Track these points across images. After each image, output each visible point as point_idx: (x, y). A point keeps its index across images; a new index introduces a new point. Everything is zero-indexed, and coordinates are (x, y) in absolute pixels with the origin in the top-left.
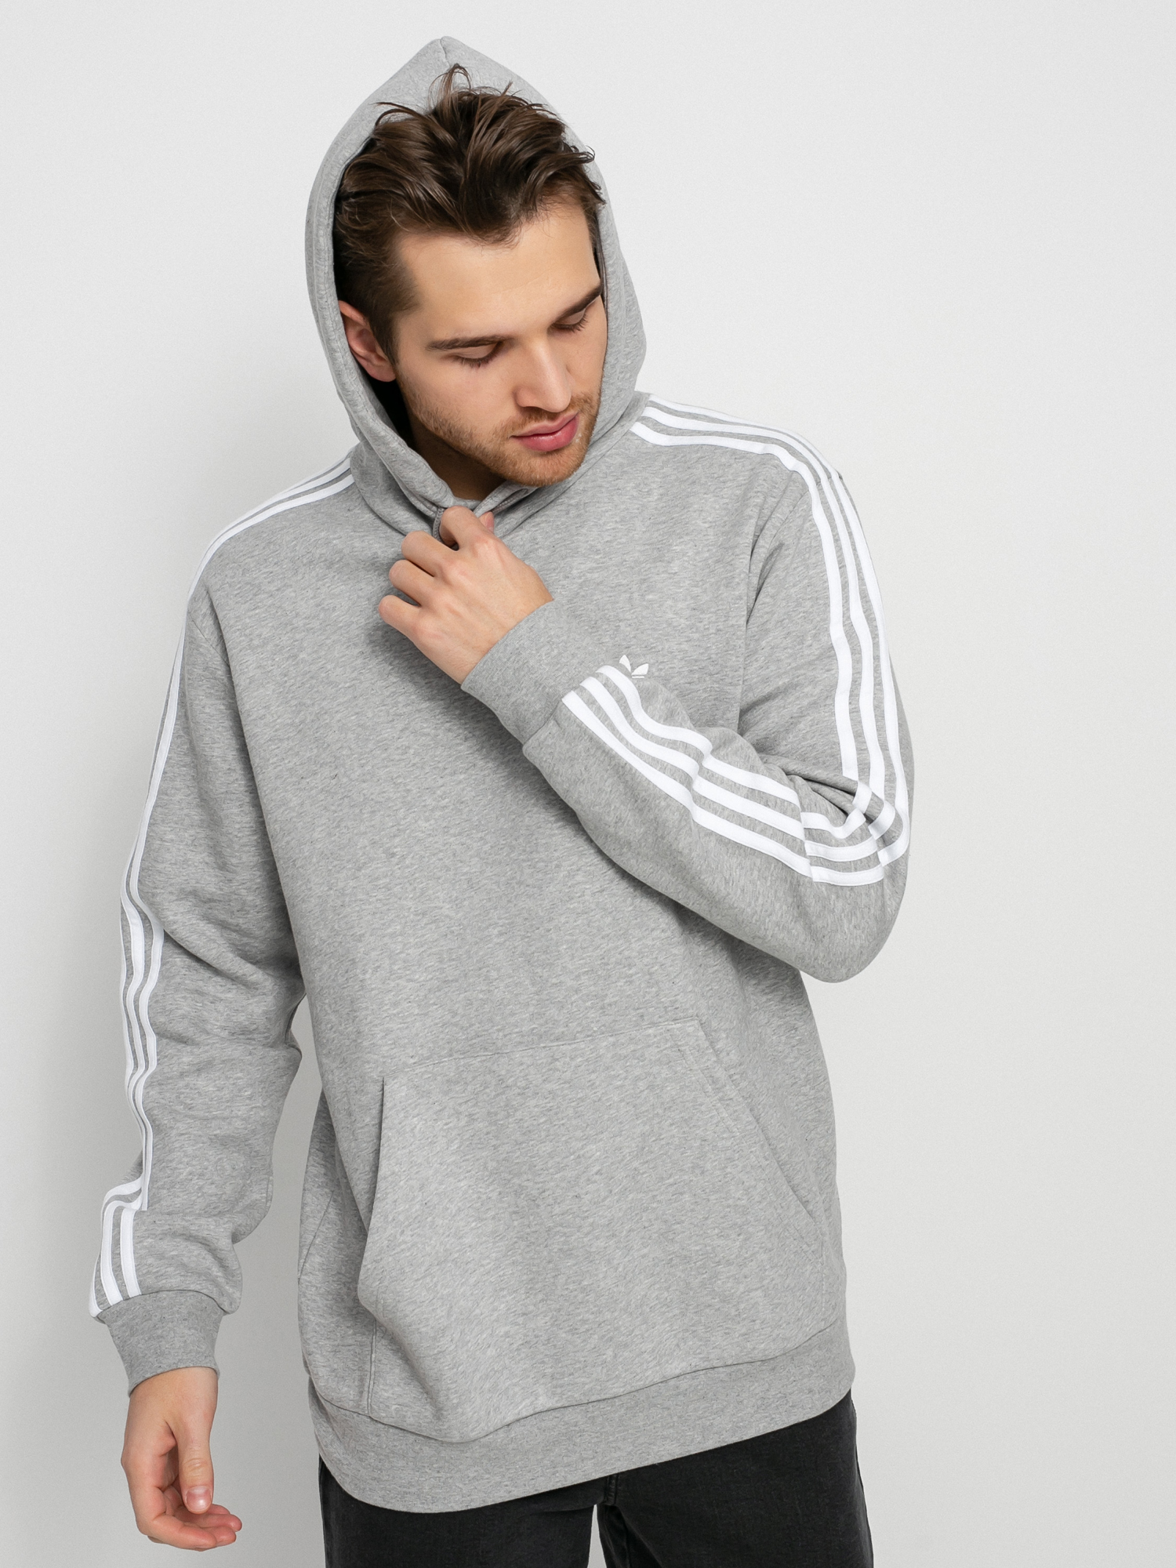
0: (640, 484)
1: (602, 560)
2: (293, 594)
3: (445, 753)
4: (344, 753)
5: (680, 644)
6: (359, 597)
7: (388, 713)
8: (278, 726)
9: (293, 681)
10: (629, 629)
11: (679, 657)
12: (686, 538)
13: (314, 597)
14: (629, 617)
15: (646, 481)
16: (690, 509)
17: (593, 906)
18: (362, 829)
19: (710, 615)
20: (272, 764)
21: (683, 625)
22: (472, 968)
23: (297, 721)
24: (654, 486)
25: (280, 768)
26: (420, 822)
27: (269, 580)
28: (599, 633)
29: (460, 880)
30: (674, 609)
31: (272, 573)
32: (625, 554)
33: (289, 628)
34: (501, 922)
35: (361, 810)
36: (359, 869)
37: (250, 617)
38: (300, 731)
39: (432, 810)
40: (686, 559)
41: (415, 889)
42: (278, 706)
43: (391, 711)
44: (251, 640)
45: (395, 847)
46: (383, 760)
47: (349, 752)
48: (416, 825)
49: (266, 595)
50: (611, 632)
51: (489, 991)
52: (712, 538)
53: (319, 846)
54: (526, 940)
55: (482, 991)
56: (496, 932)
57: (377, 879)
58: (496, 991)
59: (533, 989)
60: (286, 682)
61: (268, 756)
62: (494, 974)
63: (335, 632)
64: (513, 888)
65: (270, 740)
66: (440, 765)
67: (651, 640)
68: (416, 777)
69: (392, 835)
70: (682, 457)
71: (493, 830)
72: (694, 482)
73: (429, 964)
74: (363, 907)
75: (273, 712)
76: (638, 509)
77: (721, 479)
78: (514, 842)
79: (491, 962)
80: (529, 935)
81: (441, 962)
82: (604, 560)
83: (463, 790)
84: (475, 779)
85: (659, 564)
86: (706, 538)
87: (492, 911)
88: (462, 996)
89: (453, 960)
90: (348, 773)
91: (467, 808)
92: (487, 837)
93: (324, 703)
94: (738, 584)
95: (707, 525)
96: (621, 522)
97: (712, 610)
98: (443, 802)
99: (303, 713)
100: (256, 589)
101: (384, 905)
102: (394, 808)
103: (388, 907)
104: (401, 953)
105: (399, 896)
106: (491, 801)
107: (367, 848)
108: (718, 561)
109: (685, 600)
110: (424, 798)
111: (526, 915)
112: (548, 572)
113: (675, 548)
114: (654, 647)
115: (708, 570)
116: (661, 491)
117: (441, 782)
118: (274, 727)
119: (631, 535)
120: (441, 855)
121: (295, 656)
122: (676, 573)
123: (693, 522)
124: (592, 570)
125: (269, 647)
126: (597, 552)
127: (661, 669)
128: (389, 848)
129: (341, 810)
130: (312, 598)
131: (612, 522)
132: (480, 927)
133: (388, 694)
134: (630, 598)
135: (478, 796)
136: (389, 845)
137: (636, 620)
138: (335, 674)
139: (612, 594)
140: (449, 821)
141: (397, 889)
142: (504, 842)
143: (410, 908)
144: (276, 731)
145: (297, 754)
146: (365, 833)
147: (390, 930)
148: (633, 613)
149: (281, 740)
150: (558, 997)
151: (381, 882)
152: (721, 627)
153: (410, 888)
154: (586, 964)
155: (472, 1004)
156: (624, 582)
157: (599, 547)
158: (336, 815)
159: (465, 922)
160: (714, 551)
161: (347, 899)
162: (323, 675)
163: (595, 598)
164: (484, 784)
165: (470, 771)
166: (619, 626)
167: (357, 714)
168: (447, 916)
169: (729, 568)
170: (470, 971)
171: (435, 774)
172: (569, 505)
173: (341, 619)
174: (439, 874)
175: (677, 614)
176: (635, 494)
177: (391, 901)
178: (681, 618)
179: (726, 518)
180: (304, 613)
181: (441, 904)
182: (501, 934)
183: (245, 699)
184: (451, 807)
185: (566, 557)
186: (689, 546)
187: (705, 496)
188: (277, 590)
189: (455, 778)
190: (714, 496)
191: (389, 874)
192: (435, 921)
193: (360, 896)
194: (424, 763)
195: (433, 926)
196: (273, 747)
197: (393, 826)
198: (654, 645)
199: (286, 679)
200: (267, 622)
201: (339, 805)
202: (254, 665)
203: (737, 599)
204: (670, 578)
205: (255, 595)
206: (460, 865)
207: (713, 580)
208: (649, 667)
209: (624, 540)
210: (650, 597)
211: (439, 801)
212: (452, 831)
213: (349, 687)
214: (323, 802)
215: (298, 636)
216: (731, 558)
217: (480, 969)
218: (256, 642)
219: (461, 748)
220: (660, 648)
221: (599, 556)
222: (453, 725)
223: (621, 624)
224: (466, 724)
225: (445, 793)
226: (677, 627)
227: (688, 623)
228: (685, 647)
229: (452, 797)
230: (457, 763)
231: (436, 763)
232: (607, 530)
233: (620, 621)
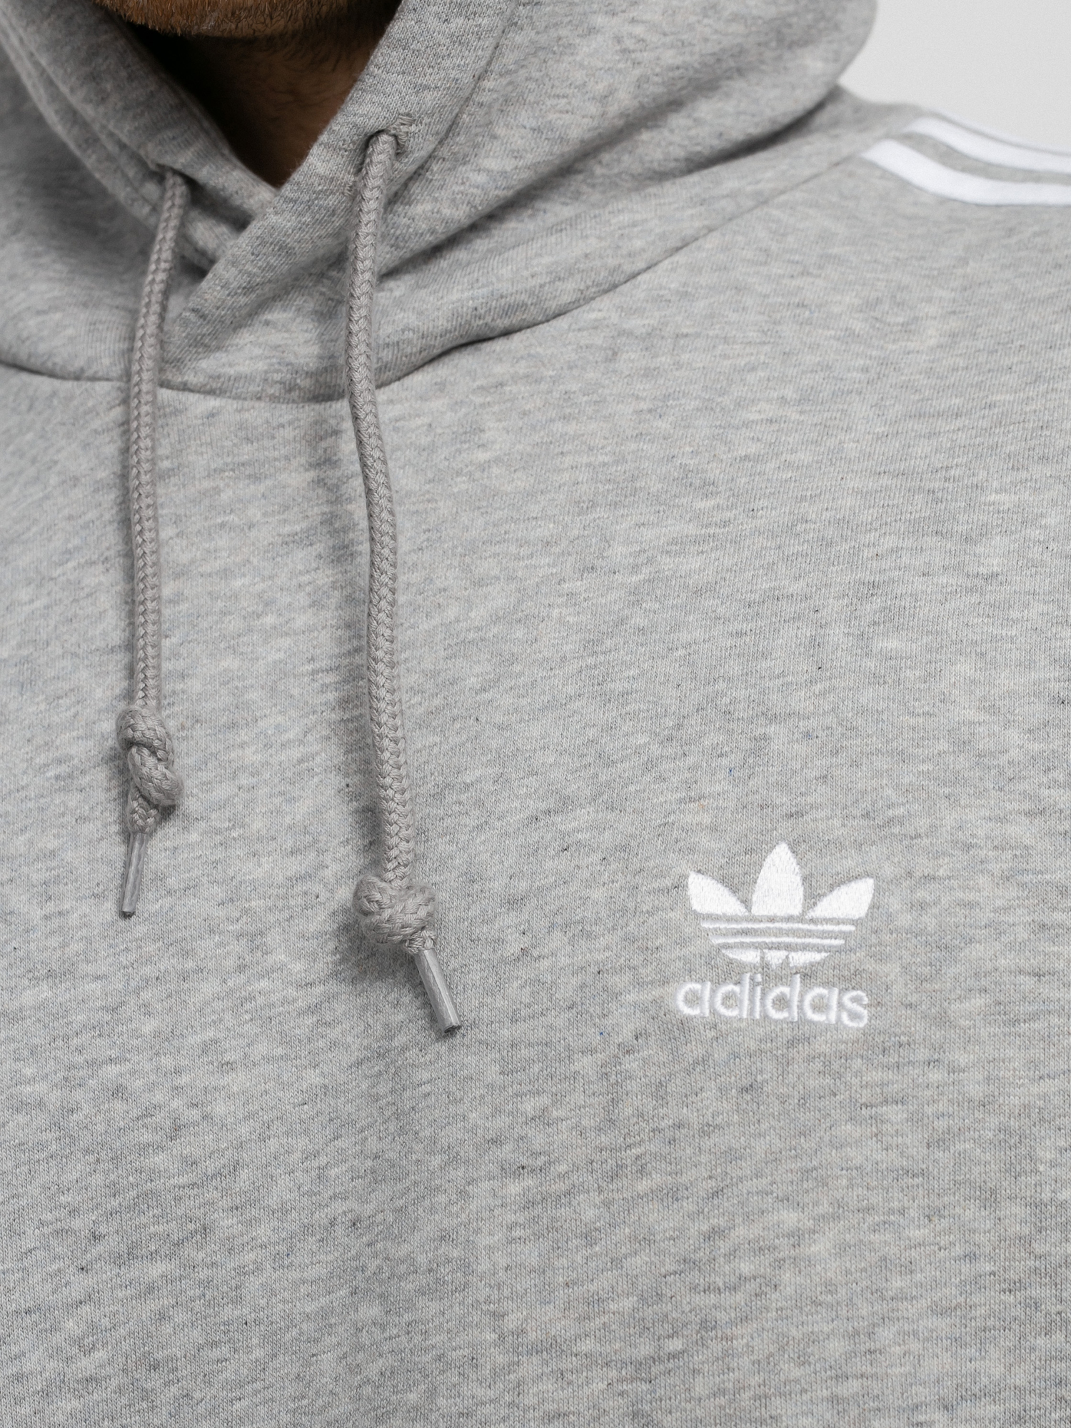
0: (878, 301)
1: (718, 516)
3: (99, 1179)
5: (1002, 820)
11: (994, 867)
12: (1040, 472)
16: (1059, 386)
21: (1014, 753)
24: (931, 310)
28: (690, 760)
30: (979, 693)
32: (803, 499)
39: (45, 1394)
40: (1036, 534)
50: (734, 759)
66: (77, 1223)
67: (889, 792)
70: (1036, 234)
76: (865, 370)
83: (162, 1317)
84: (207, 1284)
85: (930, 541)
98: (85, 1362)
109: (1029, 666)
110: (15, 1349)
112: (524, 551)
113: (992, 498)
114: (901, 821)
116: (954, 324)
117: (79, 1285)
122: (994, 576)
124: (678, 546)
126: (707, 488)
127: (923, 906)
131: (769, 401)
134: (815, 643)
135: (215, 1344)
137: (830, 720)
139: (745, 627)
148: (823, 694)
156: (796, 587)
163: (685, 637)
164: (238, 1300)
165: (188, 1251)
166: (765, 737)
171: (57, 1257)
172: (622, 333)
175: (993, 709)
176: (858, 326)
178: (1007, 724)
184: (114, 1382)
185: (593, 505)
189: (132, 1273)
198: (900, 811)
204: (971, 590)
208: (877, 890)
209: (804, 457)
211: (69, 1359)
219: (159, 1160)
220: (922, 823)
221: (711, 503)
222: (133, 1073)
223: (772, 730)
224: (178, 1071)
225: (93, 1327)
226: (992, 754)
227: (1036, 747)
228: (1021, 830)
229: (118, 1342)
230: (144, 1220)
231: (64, 1212)
232: (747, 424)
233: (774, 718)
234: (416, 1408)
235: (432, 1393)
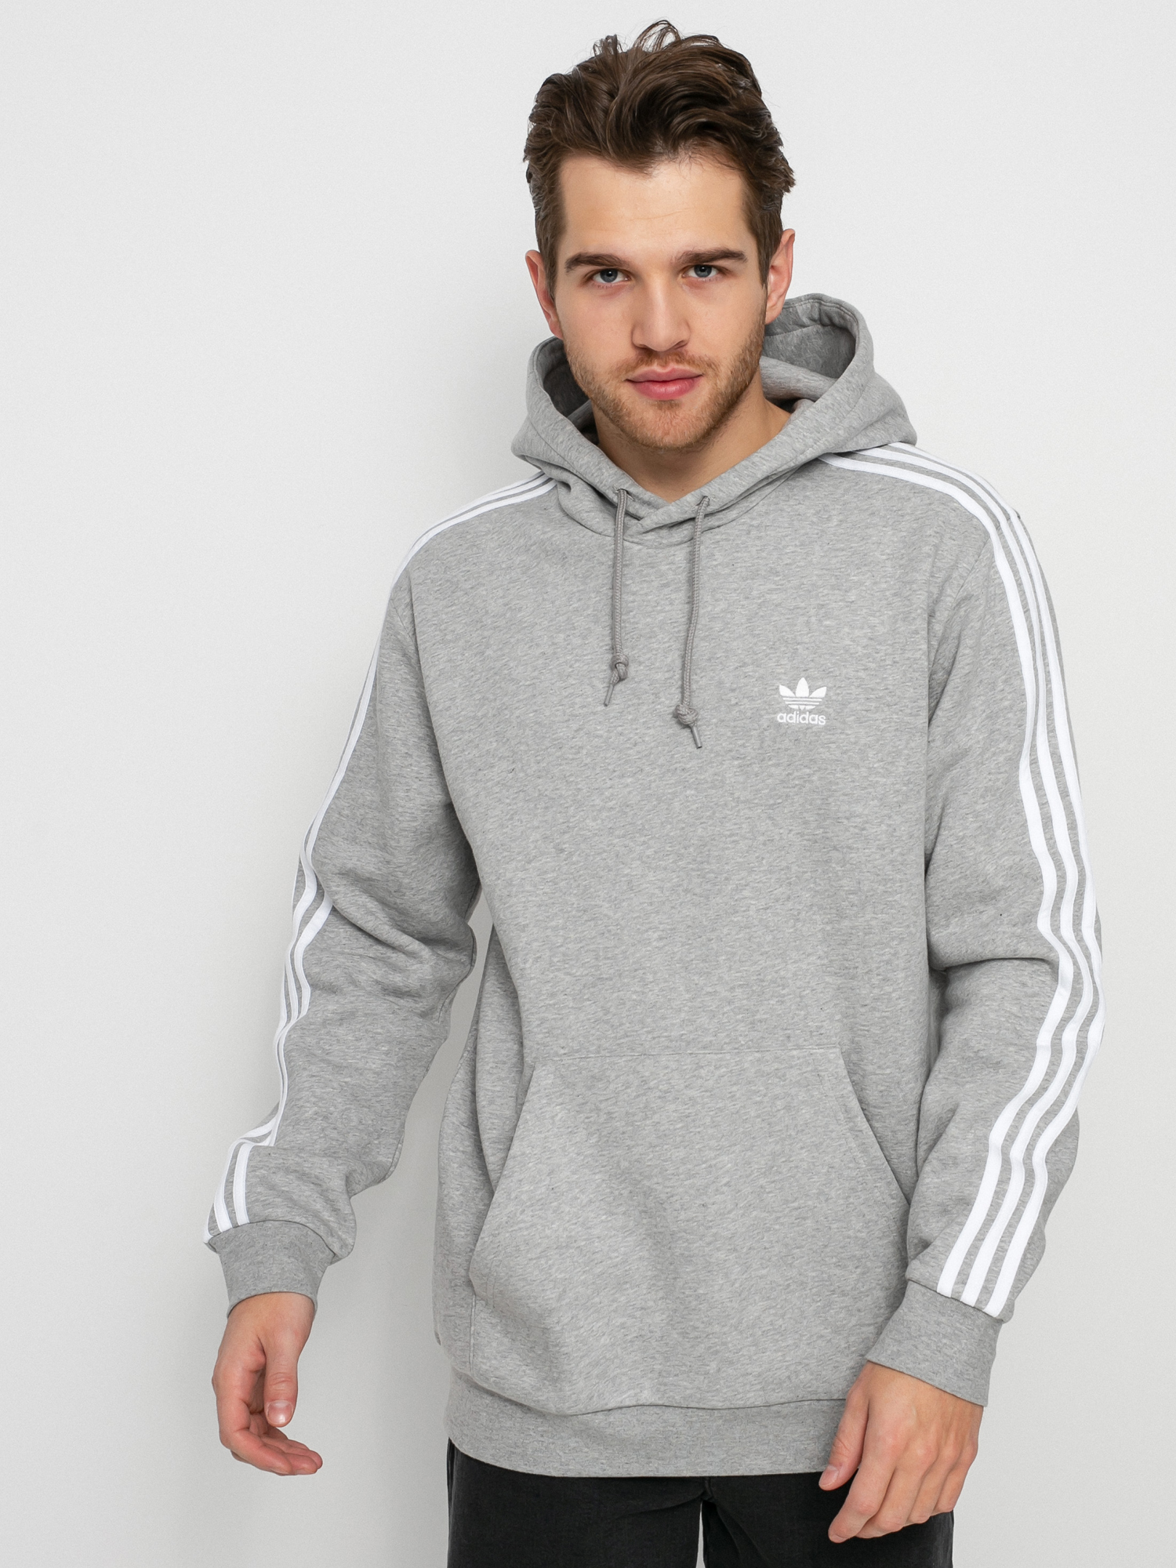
0: (820, 511)
1: (781, 582)
2: (484, 593)
4: (522, 748)
5: (857, 671)
6: (544, 600)
7: (564, 713)
8: (461, 718)
9: (478, 676)
10: (806, 652)
11: (856, 684)
12: (865, 569)
13: (503, 597)
14: (807, 640)
15: (826, 508)
16: (869, 541)
17: (756, 922)
18: (536, 823)
19: (888, 647)
20: (454, 754)
21: (860, 653)
22: (627, 968)
23: (479, 714)
24: (835, 512)
25: (460, 759)
26: (588, 821)
27: (466, 578)
28: (778, 654)
29: (621, 881)
30: (851, 636)
31: (469, 571)
32: (803, 577)
33: (479, 625)
34: (661, 927)
35: (536, 805)
36: (529, 862)
37: (446, 614)
38: (482, 724)
39: (600, 811)
40: (863, 588)
41: (578, 886)
42: (463, 699)
43: (568, 711)
44: (446, 635)
45: (564, 844)
46: (558, 757)
47: (527, 748)
48: (584, 824)
49: (462, 592)
50: (789, 655)
51: (643, 993)
52: (890, 569)
53: (490, 836)
54: (687, 947)
55: (635, 992)
56: (656, 935)
57: (546, 872)
58: (650, 993)
59: (687, 996)
60: (472, 676)
61: (450, 747)
62: (650, 977)
63: (519, 632)
64: (679, 895)
65: (452, 732)
66: (609, 767)
67: (829, 664)
68: (587, 777)
69: (562, 831)
71: (657, 836)
72: (873, 514)
73: (586, 960)
74: (530, 898)
75: (458, 704)
76: (817, 534)
77: (900, 512)
78: (683, 851)
79: (648, 965)
80: (690, 942)
81: (597, 959)
82: (783, 582)
85: (836, 592)
86: (883, 569)
87: (653, 915)
88: (616, 995)
89: (608, 958)
90: (525, 768)
91: (632, 812)
92: (650, 842)
93: (506, 699)
94: (914, 619)
95: (884, 557)
96: (800, 546)
97: (889, 642)
98: (610, 803)
99: (485, 707)
100: (455, 587)
101: (550, 898)
102: (566, 805)
103: (552, 901)
104: (562, 946)
105: (564, 890)
106: (655, 806)
107: (539, 842)
108: (895, 595)
109: (862, 628)
111: (690, 923)
112: (729, 592)
113: (852, 578)
114: (833, 672)
115: (885, 602)
116: (841, 517)
117: (609, 783)
118: (457, 719)
119: (809, 559)
120: (604, 855)
121: (483, 653)
122: (853, 601)
123: (871, 554)
124: (771, 591)
125: (461, 643)
126: (777, 574)
127: (838, 694)
128: (558, 844)
129: (516, 803)
130: (501, 597)
131: (792, 546)
132: (639, 929)
133: (567, 694)
134: (808, 622)
135: (643, 800)
136: (559, 841)
137: (813, 644)
138: (517, 672)
139: (789, 616)
140: (615, 823)
141: (562, 884)
142: (670, 849)
143: (573, 904)
144: (460, 722)
145: (477, 746)
146: (538, 827)
147: (553, 923)
148: (811, 637)
149: (463, 732)
150: (711, 1006)
151: (549, 876)
152: (897, 659)
153: (574, 885)
154: (742, 977)
155: (624, 1004)
156: (803, 605)
157: (779, 569)
158: (509, 808)
159: (622, 923)
160: (892, 583)
161: (514, 889)
162: (506, 672)
163: (774, 619)
164: (650, 789)
166: (797, 649)
167: (536, 711)
168: (606, 915)
169: (907, 602)
170: (625, 971)
171: (605, 776)
172: (751, 526)
173: (526, 619)
174: (602, 873)
175: (854, 641)
176: (815, 520)
177: (557, 894)
178: (858, 645)
179: (903, 551)
180: (493, 611)
181: (601, 903)
182: (661, 938)
183: (434, 690)
184: (618, 810)
185: (747, 579)
186: (867, 576)
187: (884, 529)
188: (472, 588)
189: (623, 781)
190: (892, 529)
191: (557, 869)
192: (593, 919)
193: (528, 888)
194: (595, 764)
195: (592, 923)
196: (456, 738)
197: (564, 823)
198: (832, 669)
199: (472, 673)
200: (460, 619)
201: (514, 799)
202: (445, 659)
203: (913, 633)
204: (847, 606)
205: (453, 592)
206: (622, 866)
207: (890, 613)
208: (827, 690)
209: (802, 564)
210: (827, 623)
211: (606, 802)
212: (617, 833)
213: (529, 685)
214: (497, 795)
215: (486, 634)
216: (908, 593)
217: (636, 970)
218: (449, 637)
219: (630, 752)
220: (838, 673)
221: (778, 578)
222: (625, 729)
223: (799, 646)
224: (637, 729)
225: (612, 795)
226: (854, 653)
227: (865, 652)
228: (862, 674)
229: (619, 799)
230: (626, 767)
231: (606, 764)
232: (787, 553)
233: (798, 644)
234: (710, 816)
235: (714, 813)
